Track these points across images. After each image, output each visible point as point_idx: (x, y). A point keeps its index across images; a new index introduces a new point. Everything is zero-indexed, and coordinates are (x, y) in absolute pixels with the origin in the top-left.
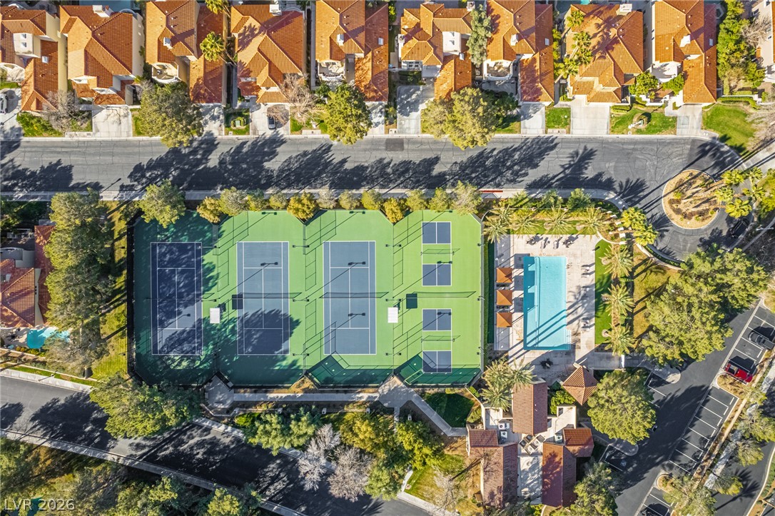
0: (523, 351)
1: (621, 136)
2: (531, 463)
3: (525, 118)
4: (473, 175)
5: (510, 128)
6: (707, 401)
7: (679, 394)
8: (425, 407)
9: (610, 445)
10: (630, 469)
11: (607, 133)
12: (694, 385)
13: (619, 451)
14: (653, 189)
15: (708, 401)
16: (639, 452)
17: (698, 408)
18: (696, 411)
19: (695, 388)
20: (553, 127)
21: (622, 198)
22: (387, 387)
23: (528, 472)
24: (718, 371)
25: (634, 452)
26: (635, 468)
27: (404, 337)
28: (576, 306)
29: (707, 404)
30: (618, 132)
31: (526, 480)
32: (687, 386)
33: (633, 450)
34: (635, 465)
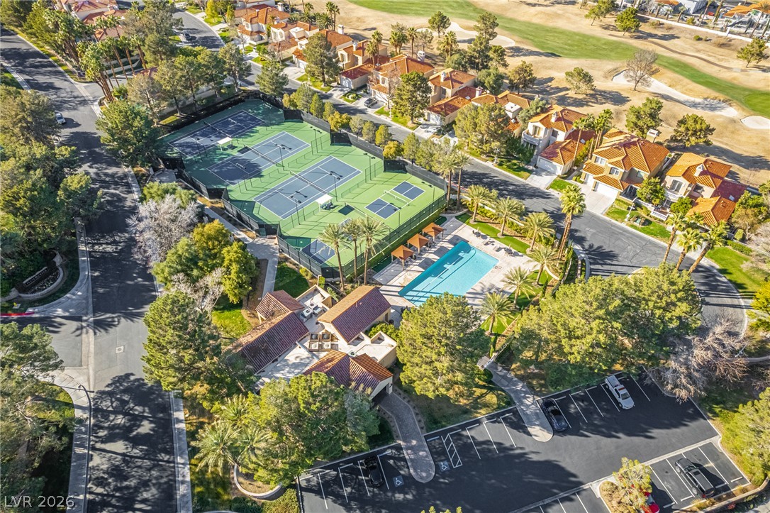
0: (397, 294)
1: (614, 221)
2: (301, 359)
3: (535, 174)
4: (468, 180)
5: (520, 173)
6: (569, 499)
7: (535, 458)
8: (272, 271)
9: (402, 443)
10: (400, 496)
11: (602, 214)
12: (563, 464)
13: (405, 460)
14: (624, 264)
15: (571, 500)
16: (429, 484)
17: (553, 499)
18: (547, 501)
19: (562, 469)
20: (556, 189)
21: (587, 254)
22: (264, 241)
23: (288, 365)
24: (609, 474)
25: (422, 478)
26: (408, 501)
27: (316, 224)
28: (478, 296)
29: (568, 503)
30: (612, 217)
31: (278, 371)
32: (551, 457)
33: (424, 474)
34: (409, 497)
